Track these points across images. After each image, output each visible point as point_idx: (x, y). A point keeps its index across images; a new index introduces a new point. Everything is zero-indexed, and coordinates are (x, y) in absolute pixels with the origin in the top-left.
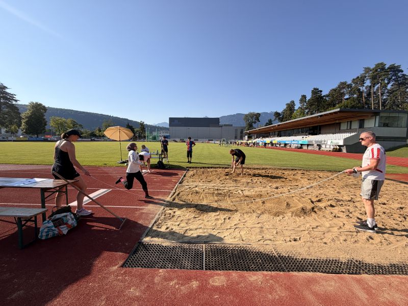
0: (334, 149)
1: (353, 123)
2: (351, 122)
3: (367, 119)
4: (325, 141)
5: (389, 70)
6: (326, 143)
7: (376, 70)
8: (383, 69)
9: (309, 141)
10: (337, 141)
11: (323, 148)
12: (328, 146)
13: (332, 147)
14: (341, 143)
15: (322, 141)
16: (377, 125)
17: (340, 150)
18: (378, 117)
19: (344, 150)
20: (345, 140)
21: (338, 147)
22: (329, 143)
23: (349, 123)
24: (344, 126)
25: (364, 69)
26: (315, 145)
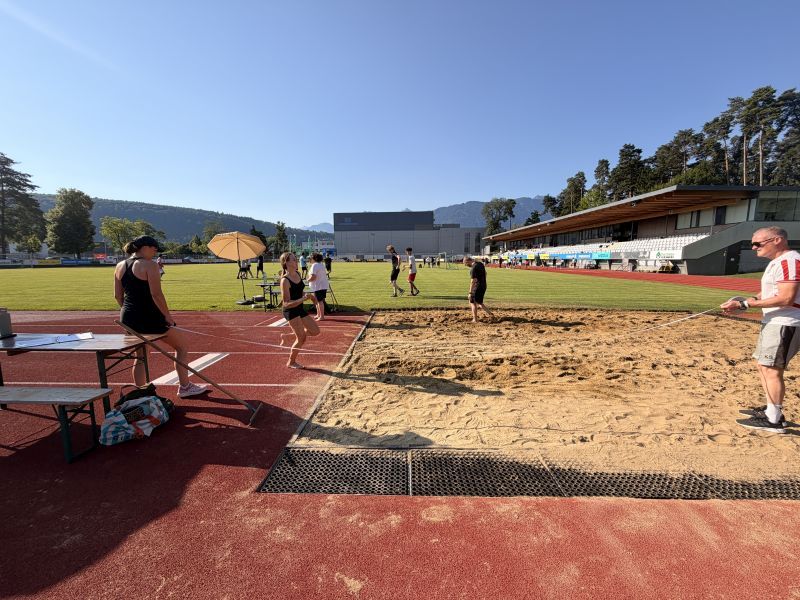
0: (663, 267)
1: (702, 214)
2: (699, 212)
3: (732, 206)
4: (645, 253)
5: (781, 103)
6: (646, 256)
7: (755, 104)
8: (769, 100)
9: (612, 254)
10: (671, 252)
11: (642, 266)
12: (650, 263)
13: (659, 265)
14: (678, 256)
15: (639, 253)
16: (752, 217)
17: (675, 270)
18: (754, 201)
19: (684, 269)
20: (687, 249)
21: (671, 264)
22: (653, 256)
23: (695, 216)
24: (684, 222)
25: (729, 102)
26: (626, 261)
